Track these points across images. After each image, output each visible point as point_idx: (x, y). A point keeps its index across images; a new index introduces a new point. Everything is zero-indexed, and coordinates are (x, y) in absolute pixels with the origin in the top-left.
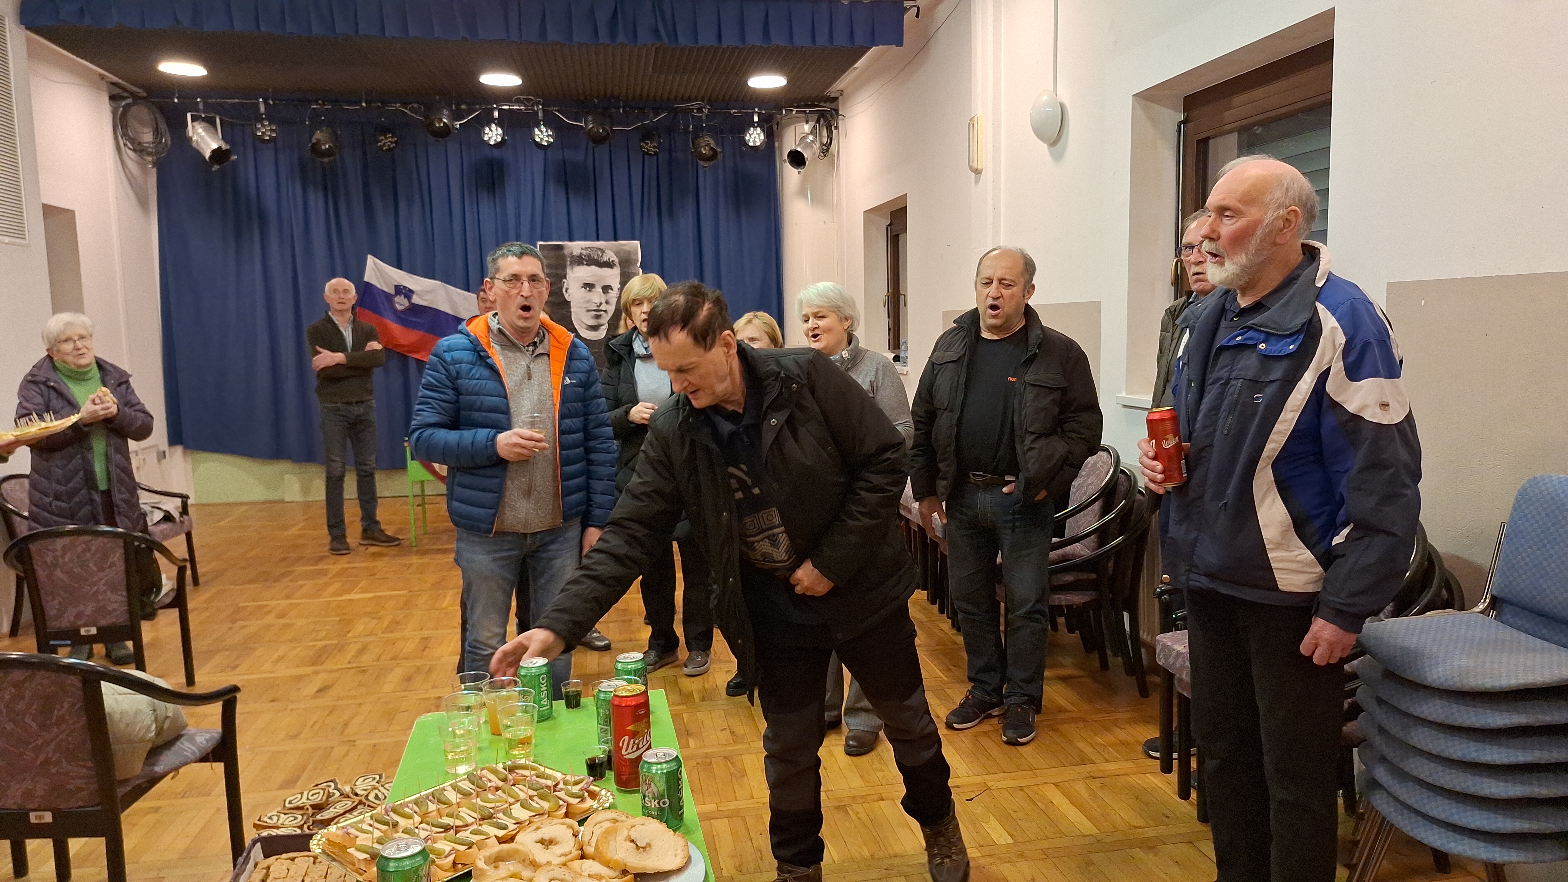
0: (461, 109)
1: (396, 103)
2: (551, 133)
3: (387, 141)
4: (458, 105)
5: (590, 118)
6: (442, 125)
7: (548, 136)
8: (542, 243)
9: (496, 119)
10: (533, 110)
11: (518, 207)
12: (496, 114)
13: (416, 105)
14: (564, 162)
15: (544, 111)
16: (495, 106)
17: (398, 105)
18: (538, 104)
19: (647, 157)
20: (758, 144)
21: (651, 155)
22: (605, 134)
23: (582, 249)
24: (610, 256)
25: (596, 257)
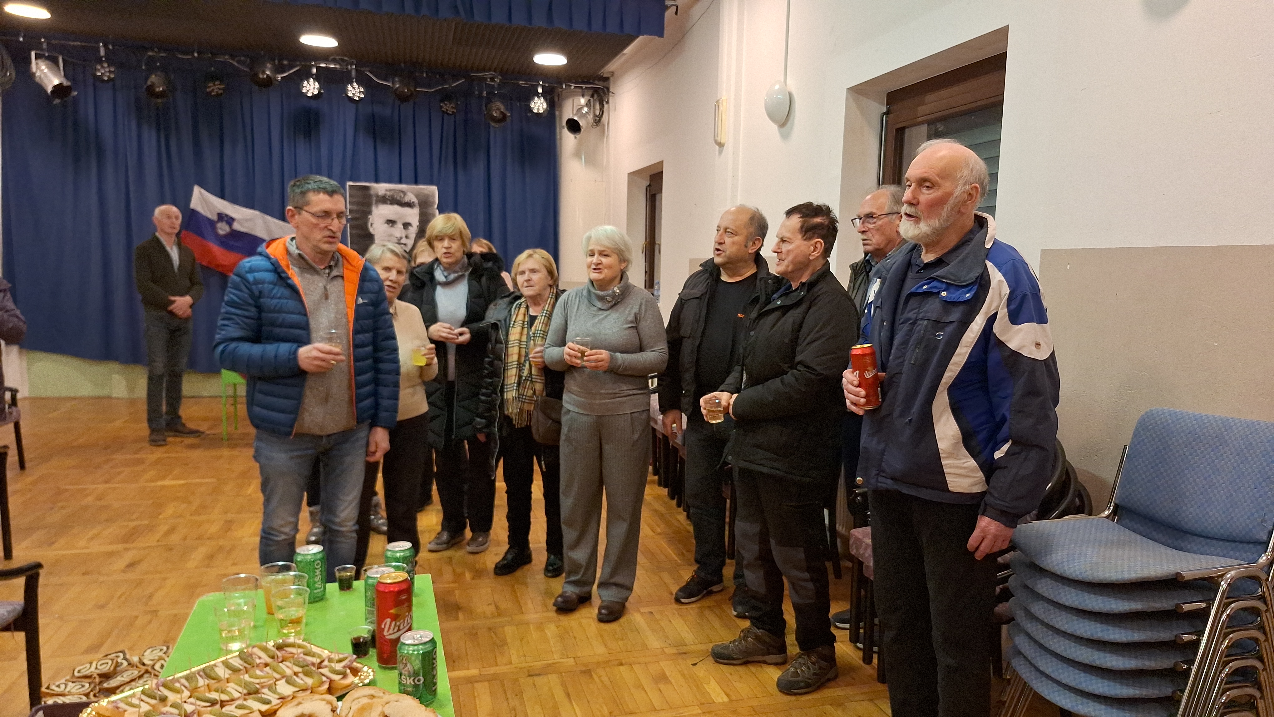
0: (283, 65)
1: (224, 55)
2: (363, 90)
3: (215, 88)
4: (280, 61)
5: (397, 79)
6: (265, 76)
7: (360, 92)
8: (351, 183)
9: (314, 75)
10: (347, 69)
11: (331, 152)
12: (314, 71)
13: (242, 58)
14: (374, 114)
15: (357, 71)
16: (313, 63)
17: (227, 57)
18: (352, 64)
19: (446, 116)
20: (541, 111)
21: (449, 114)
22: (409, 94)
23: (386, 190)
24: (411, 197)
25: (398, 198)
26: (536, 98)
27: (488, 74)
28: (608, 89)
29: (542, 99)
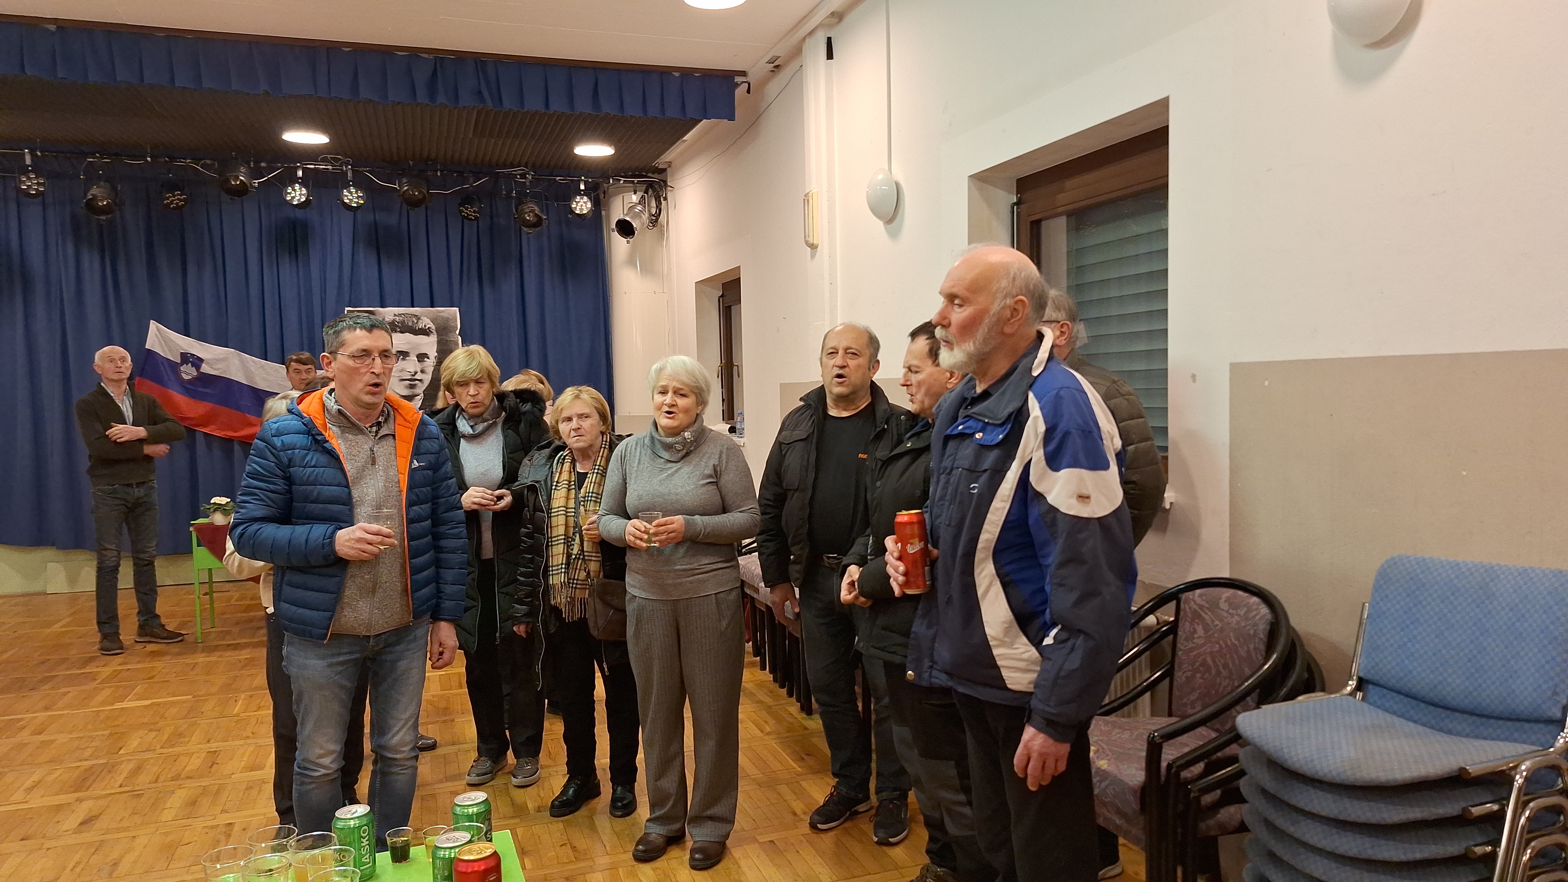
0: (261, 167)
1: (185, 159)
2: (361, 194)
3: (175, 199)
4: (257, 162)
5: (405, 180)
6: (238, 183)
7: (358, 197)
9: (300, 178)
10: (342, 170)
11: (323, 271)
12: (300, 173)
13: (209, 162)
14: (376, 223)
15: (354, 172)
16: (298, 164)
17: (188, 161)
18: (347, 164)
19: (465, 221)
20: (585, 212)
21: (471, 219)
22: (421, 197)
23: (395, 315)
24: (426, 323)
25: (410, 324)
26: (578, 197)
27: (517, 171)
28: (665, 182)
29: (585, 197)
